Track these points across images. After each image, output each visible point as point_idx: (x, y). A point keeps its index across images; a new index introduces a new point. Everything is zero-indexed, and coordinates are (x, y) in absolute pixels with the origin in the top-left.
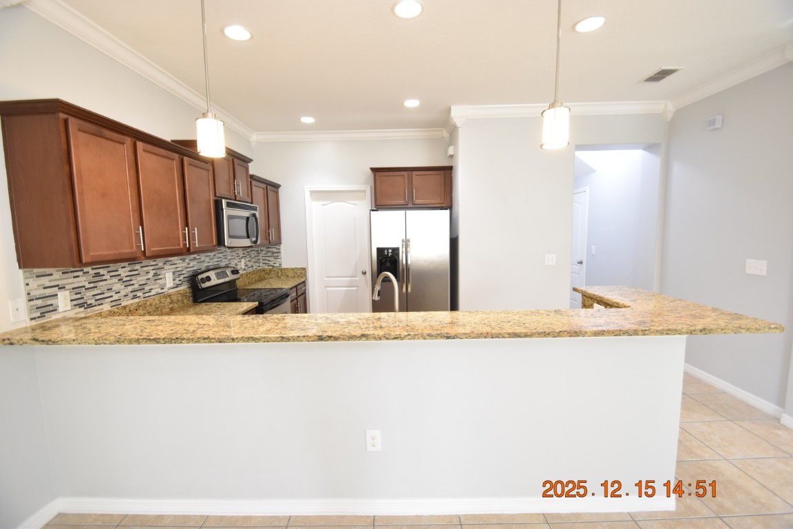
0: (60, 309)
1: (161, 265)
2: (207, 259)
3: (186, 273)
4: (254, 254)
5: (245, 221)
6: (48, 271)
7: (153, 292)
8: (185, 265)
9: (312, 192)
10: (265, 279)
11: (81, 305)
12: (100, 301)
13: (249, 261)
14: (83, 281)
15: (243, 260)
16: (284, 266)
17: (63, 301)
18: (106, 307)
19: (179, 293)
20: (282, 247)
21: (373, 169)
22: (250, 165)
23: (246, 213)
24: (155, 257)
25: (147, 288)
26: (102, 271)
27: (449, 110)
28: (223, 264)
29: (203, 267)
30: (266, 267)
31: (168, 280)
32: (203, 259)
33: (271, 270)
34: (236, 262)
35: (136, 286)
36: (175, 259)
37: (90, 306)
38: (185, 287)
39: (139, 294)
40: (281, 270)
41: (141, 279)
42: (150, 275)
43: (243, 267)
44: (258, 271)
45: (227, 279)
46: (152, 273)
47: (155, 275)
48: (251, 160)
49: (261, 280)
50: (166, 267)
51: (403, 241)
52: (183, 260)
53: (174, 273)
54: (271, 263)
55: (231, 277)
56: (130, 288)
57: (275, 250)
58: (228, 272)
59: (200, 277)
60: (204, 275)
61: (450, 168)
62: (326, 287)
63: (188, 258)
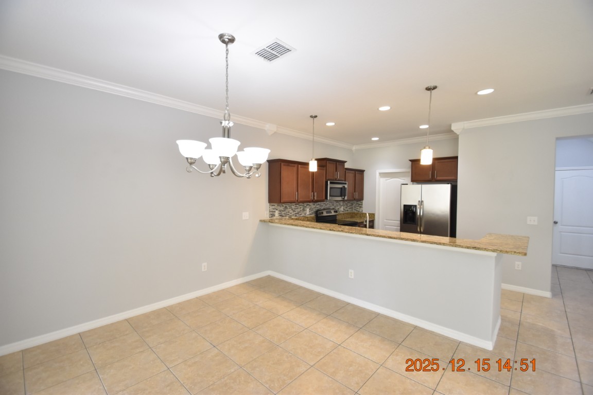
0: (276, 216)
1: (305, 205)
2: (324, 205)
3: (315, 210)
4: (349, 204)
5: (340, 190)
6: (274, 204)
7: (302, 215)
8: (314, 206)
9: (380, 174)
10: (355, 217)
11: (281, 216)
12: (286, 215)
13: (346, 208)
14: (282, 208)
15: (342, 207)
16: (364, 212)
17: (277, 213)
18: (287, 218)
19: (311, 217)
20: (364, 202)
21: (410, 160)
22: (345, 164)
23: (340, 186)
24: (303, 202)
25: (300, 213)
26: (287, 206)
27: (450, 126)
28: (331, 208)
29: (322, 208)
30: (356, 212)
31: (308, 212)
32: (322, 205)
33: (357, 213)
34: (338, 207)
35: (296, 212)
36: (311, 204)
37: (283, 216)
38: (313, 215)
39: (297, 215)
40: (362, 214)
41: (299, 210)
42: (301, 209)
43: (342, 210)
44: (350, 213)
45: (331, 214)
46: (302, 208)
47: (303, 209)
48: (346, 162)
49: (352, 217)
50: (307, 207)
51: (419, 201)
52: (314, 204)
53: (310, 209)
54: (358, 210)
55: (333, 213)
56: (295, 213)
57: (360, 203)
58: (332, 211)
59: (319, 212)
60: (321, 212)
61: (456, 158)
62: (385, 225)
63: (316, 204)
